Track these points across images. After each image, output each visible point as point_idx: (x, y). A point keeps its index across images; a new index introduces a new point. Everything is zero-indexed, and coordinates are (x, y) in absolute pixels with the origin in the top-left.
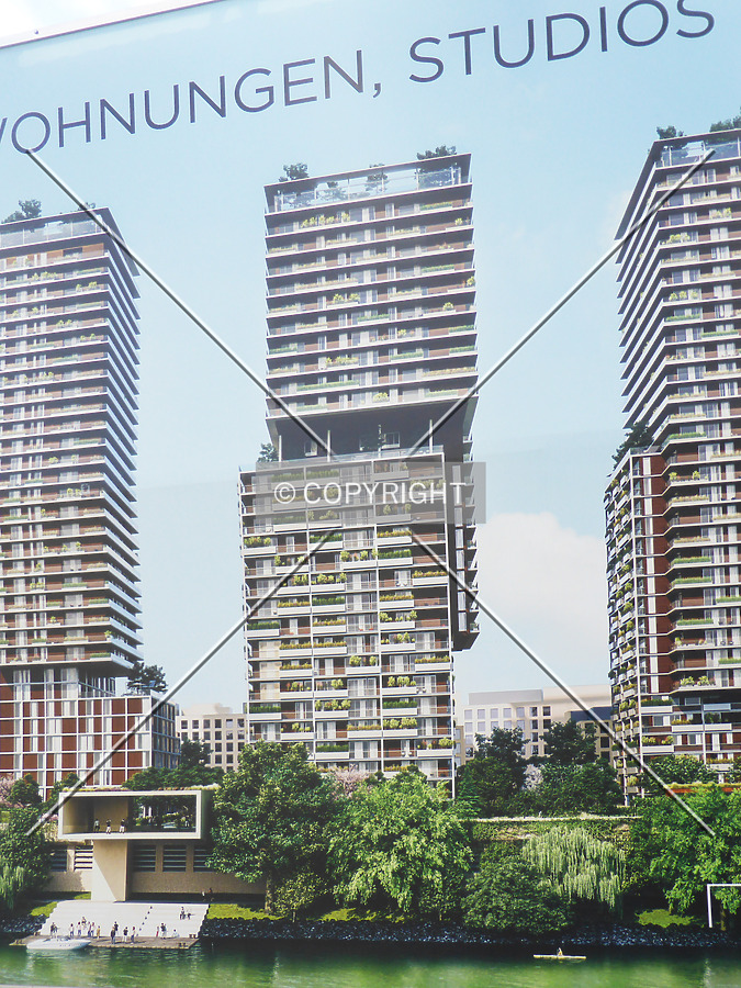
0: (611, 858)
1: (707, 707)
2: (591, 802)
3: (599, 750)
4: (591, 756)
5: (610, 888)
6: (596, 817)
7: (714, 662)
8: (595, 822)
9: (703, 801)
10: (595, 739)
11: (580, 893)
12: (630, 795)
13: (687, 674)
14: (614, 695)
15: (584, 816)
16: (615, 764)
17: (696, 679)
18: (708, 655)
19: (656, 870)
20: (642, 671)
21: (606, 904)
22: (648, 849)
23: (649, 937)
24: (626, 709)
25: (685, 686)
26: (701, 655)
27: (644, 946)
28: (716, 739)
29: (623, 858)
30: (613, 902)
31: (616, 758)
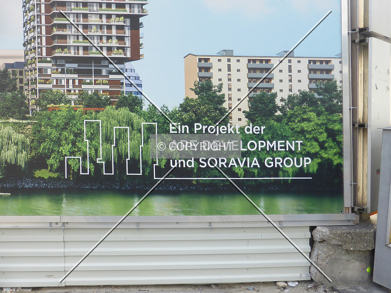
0: (23, 143)
1: (67, 65)
2: (14, 113)
3: (18, 85)
4: (15, 88)
5: (23, 158)
6: (17, 121)
7: (71, 42)
8: (16, 123)
9: (64, 114)
10: (16, 79)
11: (9, 161)
12: (32, 110)
13: (59, 47)
14: (25, 55)
15: (11, 120)
16: (26, 93)
17: (63, 50)
18: (68, 38)
19: (43, 149)
20: (38, 43)
21: (20, 166)
22: (40, 138)
23: (39, 183)
24: (31, 64)
25: (58, 53)
26: (64, 37)
27: (36, 188)
28: (71, 82)
29: (28, 143)
30: (23, 166)
31: (26, 90)
